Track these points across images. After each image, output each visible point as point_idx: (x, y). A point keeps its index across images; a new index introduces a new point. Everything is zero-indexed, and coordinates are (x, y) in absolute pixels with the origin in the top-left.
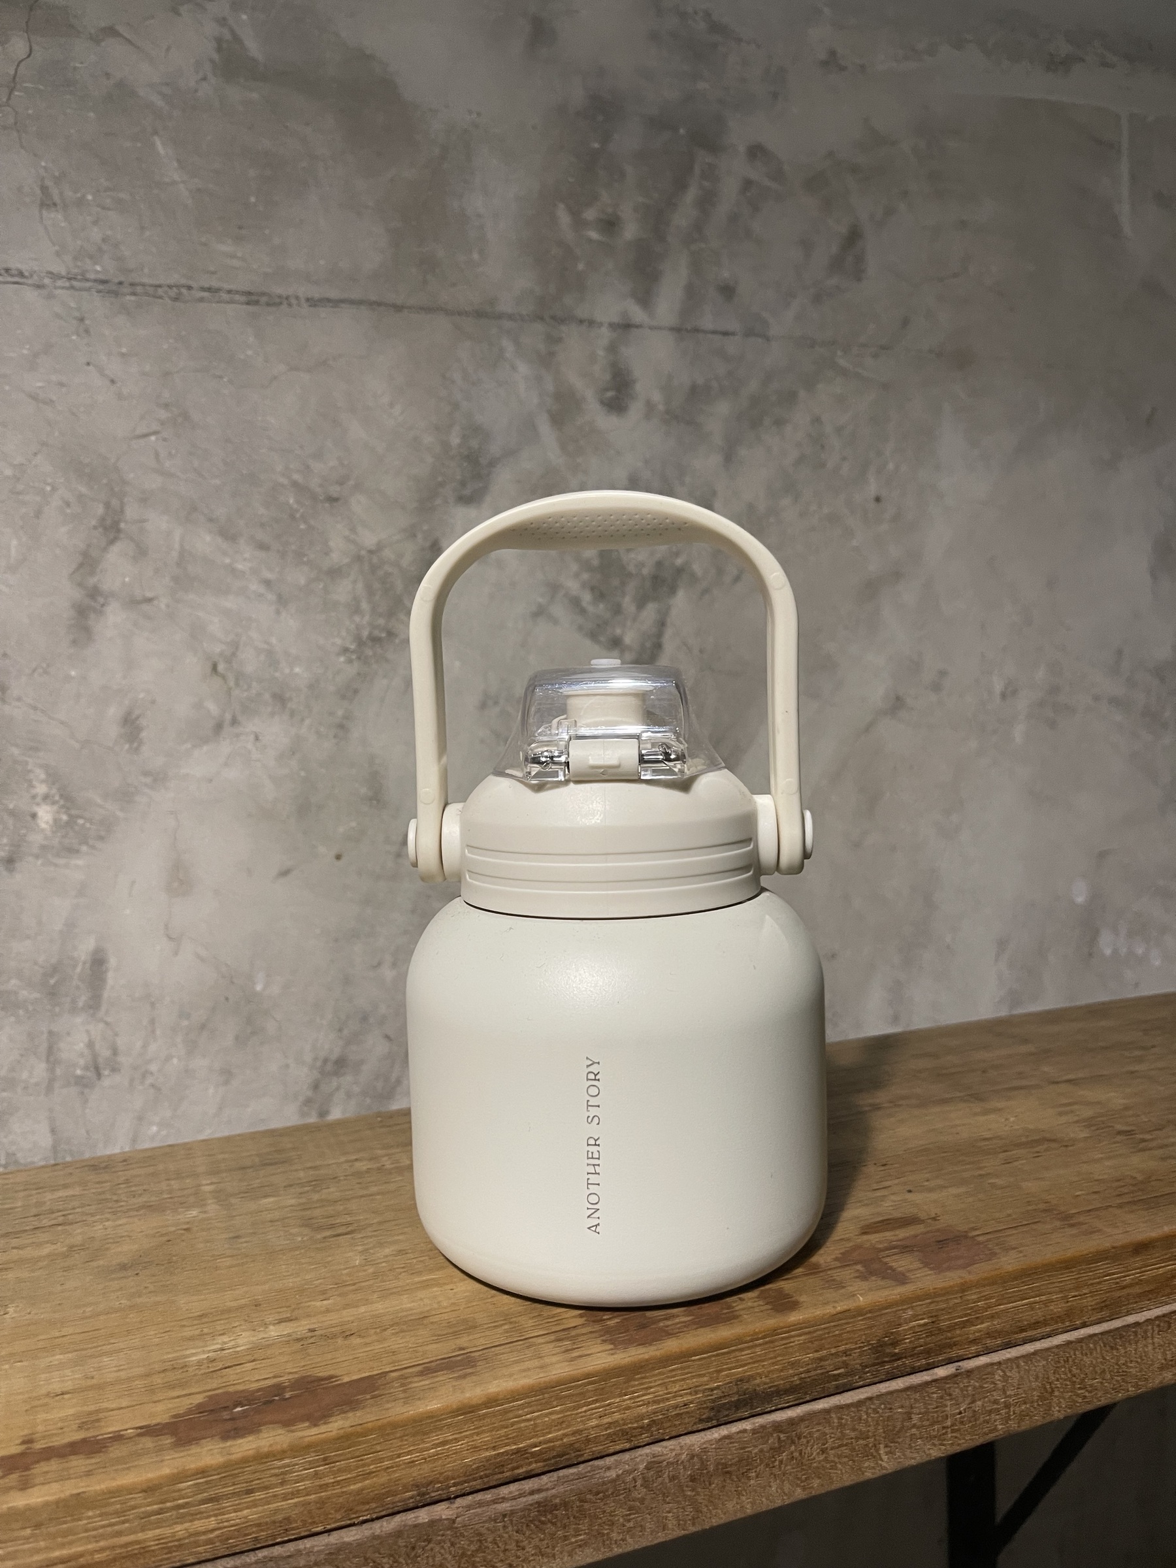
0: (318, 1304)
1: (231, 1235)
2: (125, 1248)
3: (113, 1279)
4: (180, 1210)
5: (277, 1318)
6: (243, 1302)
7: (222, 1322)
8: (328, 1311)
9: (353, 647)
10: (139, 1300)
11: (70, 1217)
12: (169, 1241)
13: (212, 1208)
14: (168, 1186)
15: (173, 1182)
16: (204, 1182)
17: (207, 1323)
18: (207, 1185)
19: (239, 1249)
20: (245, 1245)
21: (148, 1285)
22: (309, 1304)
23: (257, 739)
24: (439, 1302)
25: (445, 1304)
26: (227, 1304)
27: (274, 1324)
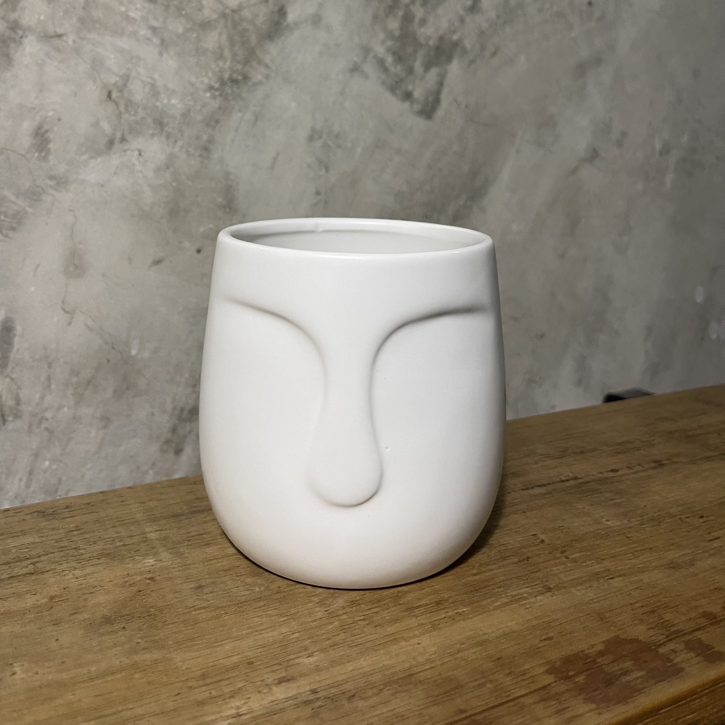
0: (306, 661)
1: (193, 585)
2: (101, 598)
3: (102, 635)
4: (137, 558)
5: (275, 677)
6: (235, 659)
7: (226, 682)
8: (318, 669)
10: (137, 658)
11: (39, 565)
12: (140, 591)
13: (165, 555)
14: (117, 533)
15: (119, 529)
16: (147, 530)
17: (211, 684)
18: (151, 532)
19: (207, 600)
20: (211, 595)
21: (140, 641)
22: (297, 661)
23: (140, 155)
24: (414, 658)
25: (421, 659)
26: (221, 661)
27: (275, 684)
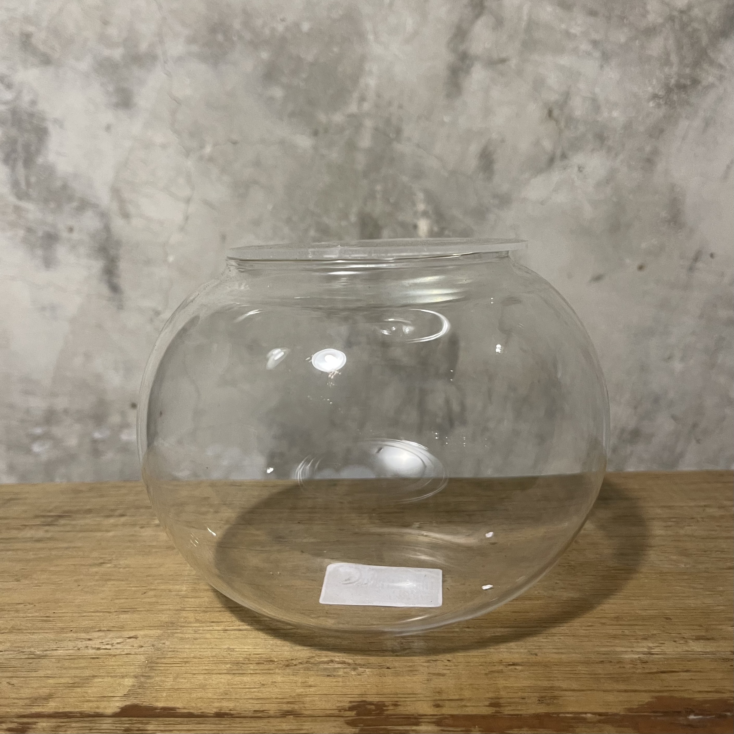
9: (661, 93)
